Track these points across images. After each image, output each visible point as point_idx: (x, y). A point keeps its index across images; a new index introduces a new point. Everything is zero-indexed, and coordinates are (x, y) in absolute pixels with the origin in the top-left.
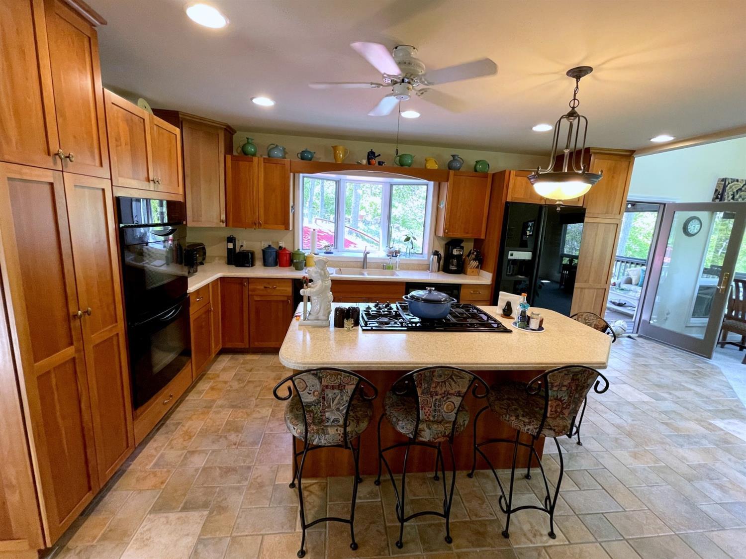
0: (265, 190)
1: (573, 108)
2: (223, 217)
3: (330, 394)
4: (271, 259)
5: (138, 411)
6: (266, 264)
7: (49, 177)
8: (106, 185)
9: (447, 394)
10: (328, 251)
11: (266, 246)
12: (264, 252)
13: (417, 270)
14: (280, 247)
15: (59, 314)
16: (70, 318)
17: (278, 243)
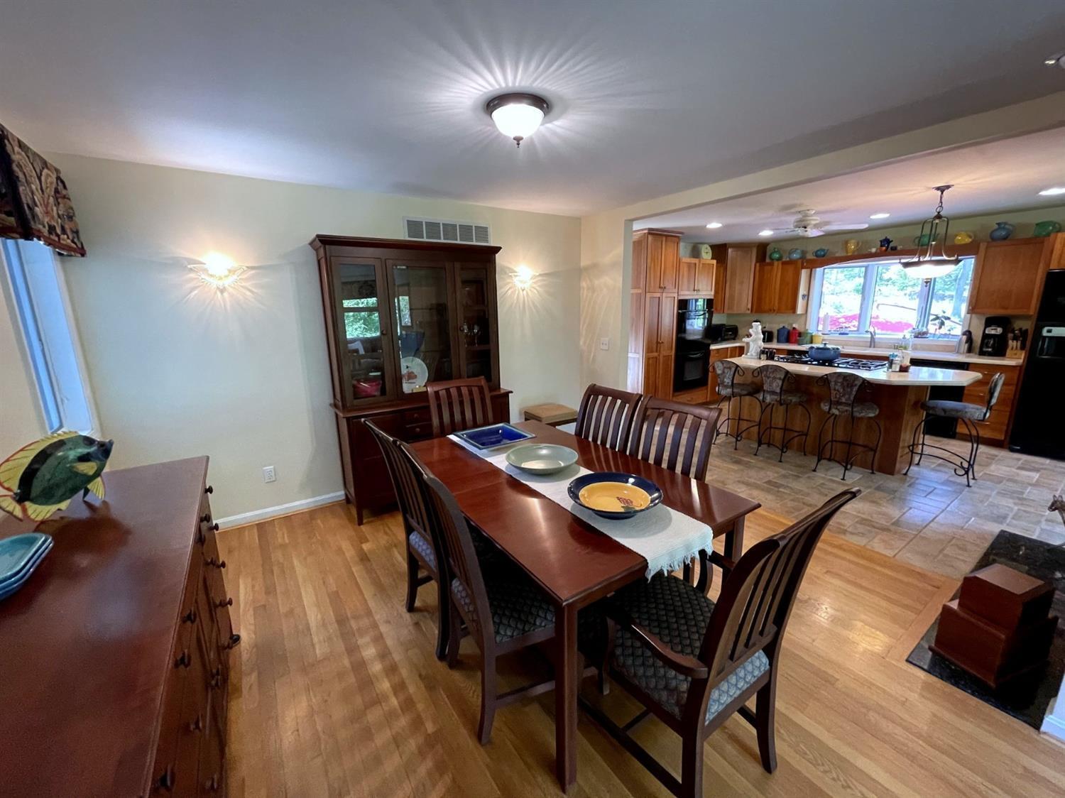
0: (781, 284)
1: (939, 212)
2: (749, 306)
3: (726, 371)
4: (783, 338)
5: (676, 394)
6: (779, 341)
7: (658, 295)
8: (676, 295)
9: (774, 378)
10: (842, 332)
11: (781, 327)
12: (778, 331)
13: (942, 351)
14: (794, 328)
15: (655, 341)
16: (658, 343)
17: (792, 324)
